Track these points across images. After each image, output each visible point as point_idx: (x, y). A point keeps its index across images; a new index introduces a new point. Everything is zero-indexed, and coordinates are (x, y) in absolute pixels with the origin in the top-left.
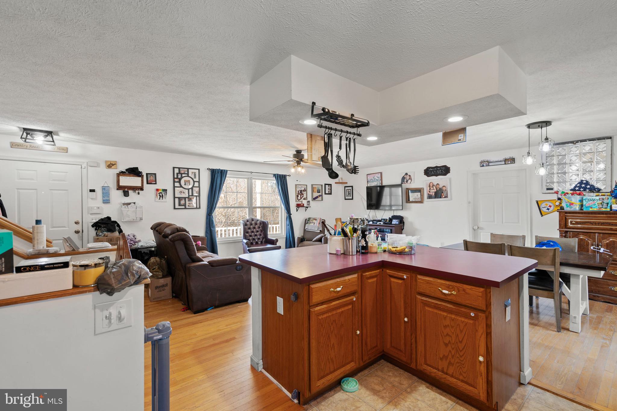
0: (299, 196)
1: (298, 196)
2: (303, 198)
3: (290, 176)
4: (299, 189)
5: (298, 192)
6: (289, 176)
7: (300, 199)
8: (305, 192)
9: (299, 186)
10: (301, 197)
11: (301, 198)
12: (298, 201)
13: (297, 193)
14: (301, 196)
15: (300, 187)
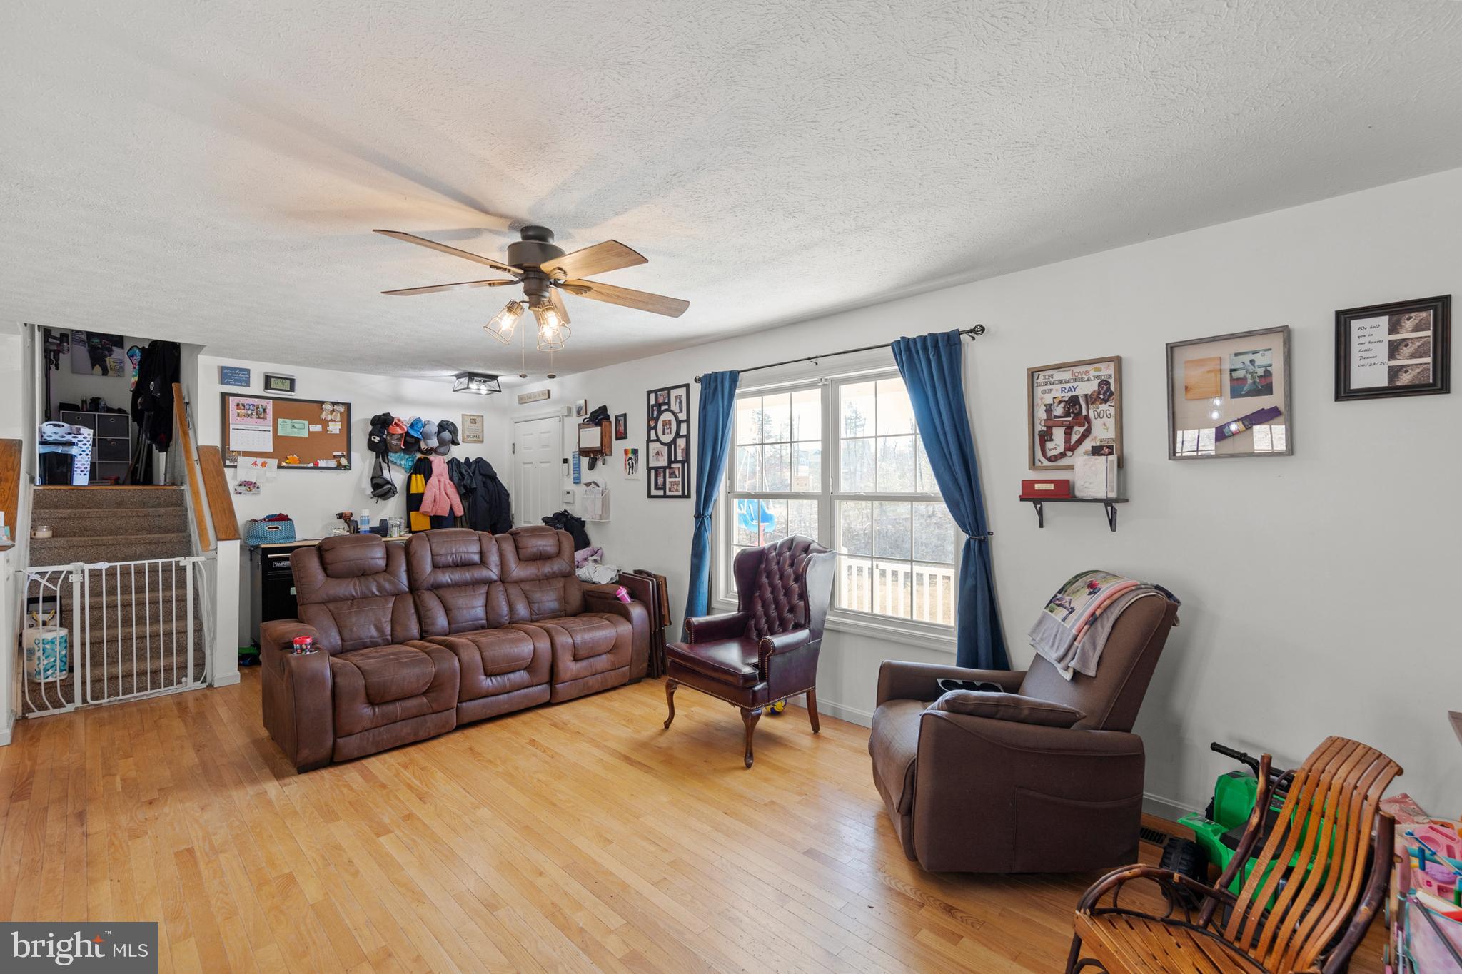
0: (1059, 434)
1: (1046, 437)
2: (1088, 444)
3: (983, 329)
4: (1054, 394)
5: (1049, 409)
6: (978, 330)
7: (1063, 455)
8: (1104, 407)
9: (1058, 375)
10: (1075, 438)
11: (1071, 448)
12: (1046, 463)
13: (1041, 414)
14: (1068, 433)
15: (1061, 382)
